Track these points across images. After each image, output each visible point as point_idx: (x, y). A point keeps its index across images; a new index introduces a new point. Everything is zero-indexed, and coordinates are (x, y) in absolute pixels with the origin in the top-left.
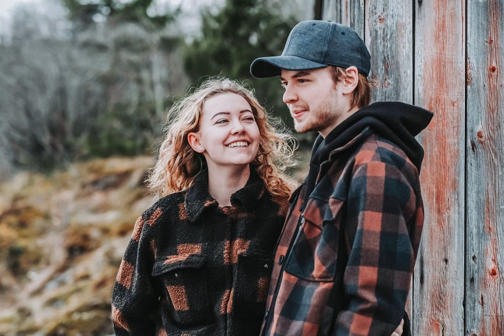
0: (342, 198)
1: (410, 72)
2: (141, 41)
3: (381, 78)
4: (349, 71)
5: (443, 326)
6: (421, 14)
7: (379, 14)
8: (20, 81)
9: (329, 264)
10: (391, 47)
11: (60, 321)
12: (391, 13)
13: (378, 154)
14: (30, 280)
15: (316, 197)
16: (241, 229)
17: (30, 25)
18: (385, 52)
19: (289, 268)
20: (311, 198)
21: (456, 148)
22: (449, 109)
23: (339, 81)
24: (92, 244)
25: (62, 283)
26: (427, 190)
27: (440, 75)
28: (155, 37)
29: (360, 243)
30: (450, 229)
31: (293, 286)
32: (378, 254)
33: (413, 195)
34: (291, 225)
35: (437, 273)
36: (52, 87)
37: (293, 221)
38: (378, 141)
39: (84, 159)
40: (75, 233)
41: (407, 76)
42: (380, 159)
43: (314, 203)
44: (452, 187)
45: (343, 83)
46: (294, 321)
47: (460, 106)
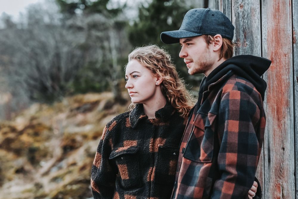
0: (216, 113)
1: (259, 37)
2: (103, 24)
3: (242, 41)
4: (216, 37)
5: (283, 187)
6: (265, 2)
7: (240, 3)
8: (33, 50)
9: (209, 152)
10: (247, 23)
11: (59, 191)
12: (247, 2)
13: (236, 86)
14: (41, 167)
15: (201, 113)
16: (160, 132)
17: (38, 17)
18: (244, 26)
19: (186, 155)
20: (198, 113)
21: (288, 82)
22: (283, 59)
23: (211, 43)
24: (77, 145)
25: (60, 168)
26: (271, 107)
27: (277, 38)
28: (111, 22)
29: (226, 139)
30: (285, 130)
31: (188, 166)
32: (237, 145)
33: (258, 110)
34: (189, 130)
35: (278, 156)
36: (52, 53)
37: (190, 128)
38: (236, 79)
39: (72, 94)
40: (67, 138)
41: (258, 39)
42: (237, 89)
43: (200, 116)
44: (286, 104)
45: (213, 44)
46: (189, 187)
47: (289, 57)
